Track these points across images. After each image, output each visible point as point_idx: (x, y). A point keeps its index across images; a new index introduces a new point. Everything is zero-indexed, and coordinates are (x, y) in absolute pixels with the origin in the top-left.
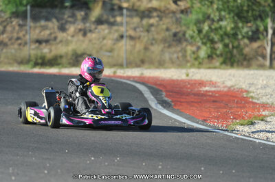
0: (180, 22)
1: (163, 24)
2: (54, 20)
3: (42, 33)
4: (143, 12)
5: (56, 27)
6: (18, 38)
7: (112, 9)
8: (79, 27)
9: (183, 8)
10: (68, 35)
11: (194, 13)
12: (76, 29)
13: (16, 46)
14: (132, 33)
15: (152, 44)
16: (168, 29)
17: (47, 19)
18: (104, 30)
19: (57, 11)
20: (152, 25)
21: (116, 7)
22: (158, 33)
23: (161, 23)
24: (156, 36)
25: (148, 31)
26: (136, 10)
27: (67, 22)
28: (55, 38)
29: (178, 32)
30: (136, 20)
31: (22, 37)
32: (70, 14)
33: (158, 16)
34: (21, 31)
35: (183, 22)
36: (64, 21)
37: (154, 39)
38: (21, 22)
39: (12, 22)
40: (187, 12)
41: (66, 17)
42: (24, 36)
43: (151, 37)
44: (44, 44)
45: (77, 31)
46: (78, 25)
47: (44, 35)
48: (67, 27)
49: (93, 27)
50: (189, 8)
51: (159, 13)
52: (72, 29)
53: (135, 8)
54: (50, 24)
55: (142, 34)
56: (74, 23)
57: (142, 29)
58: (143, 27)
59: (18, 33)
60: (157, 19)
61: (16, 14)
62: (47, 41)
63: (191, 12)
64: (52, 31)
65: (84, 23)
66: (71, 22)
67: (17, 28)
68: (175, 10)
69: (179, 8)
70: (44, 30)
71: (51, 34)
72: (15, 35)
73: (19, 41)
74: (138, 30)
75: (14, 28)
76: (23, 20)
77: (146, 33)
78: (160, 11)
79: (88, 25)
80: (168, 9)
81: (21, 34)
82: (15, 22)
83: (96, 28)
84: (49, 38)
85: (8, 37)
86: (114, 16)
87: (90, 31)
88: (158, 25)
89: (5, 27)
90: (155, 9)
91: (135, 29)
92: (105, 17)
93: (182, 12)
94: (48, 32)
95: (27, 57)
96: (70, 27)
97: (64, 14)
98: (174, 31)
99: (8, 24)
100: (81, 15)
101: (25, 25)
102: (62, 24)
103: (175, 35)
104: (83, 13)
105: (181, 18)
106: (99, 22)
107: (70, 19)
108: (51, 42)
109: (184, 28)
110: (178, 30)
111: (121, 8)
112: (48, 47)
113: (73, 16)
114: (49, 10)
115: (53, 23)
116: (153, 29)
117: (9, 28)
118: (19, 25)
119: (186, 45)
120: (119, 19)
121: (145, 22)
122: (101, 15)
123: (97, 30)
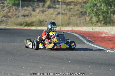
0: (83, 7)
1: (76, 8)
2: (30, 7)
3: (25, 12)
4: (68, 3)
5: (31, 10)
6: (15, 15)
7: (55, 2)
8: (41, 9)
9: (84, 1)
10: (36, 13)
11: (89, 3)
12: (39, 10)
13: (14, 18)
14: (63, 12)
15: (72, 16)
16: (78, 10)
17: (27, 6)
18: (51, 11)
19: (31, 3)
20: (71, 9)
21: (56, 1)
22: (74, 12)
23: (75, 7)
24: (73, 13)
25: (70, 11)
26: (64, 2)
27: (36, 7)
28: (31, 14)
29: (83, 11)
30: (65, 6)
31: (17, 14)
32: (37, 4)
33: (74, 5)
34: (17, 11)
35: (84, 7)
36: (34, 7)
37: (72, 14)
38: (16, 8)
39: (12, 8)
40: (86, 3)
41: (35, 5)
42: (18, 13)
43: (71, 13)
44: (26, 17)
45: (40, 11)
46: (40, 9)
47: (26, 13)
48: (36, 9)
49: (47, 9)
50: (87, 1)
51: (74, 3)
52: (38, 10)
53: (64, 1)
54: (28, 8)
55: (67, 12)
56: (39, 8)
57: (67, 10)
58: (67, 9)
59: (15, 12)
60: (74, 6)
61: (14, 5)
62: (27, 16)
63: (88, 3)
64: (29, 11)
65: (43, 8)
66: (37, 8)
67: (15, 10)
68: (81, 2)
69: (83, 1)
70: (26, 11)
71: (29, 12)
72: (14, 13)
73: (16, 16)
74: (65, 10)
75: (14, 10)
76: (17, 7)
77: (69, 12)
78: (75, 2)
79: (44, 9)
80: (78, 2)
81: (16, 13)
82: (14, 8)
83: (48, 10)
84: (28, 14)
85: (11, 14)
86: (55, 5)
87: (45, 11)
88: (74, 8)
89: (10, 10)
90: (73, 2)
91: (64, 10)
92: (51, 5)
93: (84, 3)
94: (28, 12)
95: (20, 22)
96: (37, 10)
97: (34, 4)
98: (81, 11)
99: (11, 9)
100: (42, 5)
101: (18, 9)
102: (34, 8)
103: (81, 12)
104: (42, 4)
105: (83, 5)
106: (49, 7)
107: (37, 6)
108: (29, 16)
109: (85, 10)
110: (82, 10)
111: (58, 1)
112: (28, 18)
113: (38, 5)
114: (28, 2)
115: (30, 8)
116: (72, 10)
117: (11, 10)
118: (16, 9)
119: (86, 17)
120: (57, 6)
121: (68, 7)
122: (50, 5)
123: (48, 11)
